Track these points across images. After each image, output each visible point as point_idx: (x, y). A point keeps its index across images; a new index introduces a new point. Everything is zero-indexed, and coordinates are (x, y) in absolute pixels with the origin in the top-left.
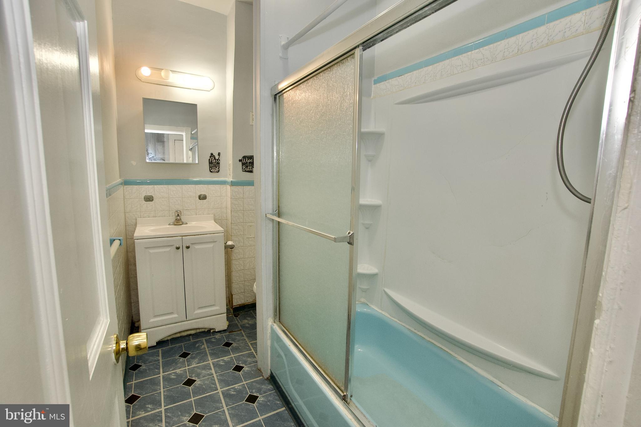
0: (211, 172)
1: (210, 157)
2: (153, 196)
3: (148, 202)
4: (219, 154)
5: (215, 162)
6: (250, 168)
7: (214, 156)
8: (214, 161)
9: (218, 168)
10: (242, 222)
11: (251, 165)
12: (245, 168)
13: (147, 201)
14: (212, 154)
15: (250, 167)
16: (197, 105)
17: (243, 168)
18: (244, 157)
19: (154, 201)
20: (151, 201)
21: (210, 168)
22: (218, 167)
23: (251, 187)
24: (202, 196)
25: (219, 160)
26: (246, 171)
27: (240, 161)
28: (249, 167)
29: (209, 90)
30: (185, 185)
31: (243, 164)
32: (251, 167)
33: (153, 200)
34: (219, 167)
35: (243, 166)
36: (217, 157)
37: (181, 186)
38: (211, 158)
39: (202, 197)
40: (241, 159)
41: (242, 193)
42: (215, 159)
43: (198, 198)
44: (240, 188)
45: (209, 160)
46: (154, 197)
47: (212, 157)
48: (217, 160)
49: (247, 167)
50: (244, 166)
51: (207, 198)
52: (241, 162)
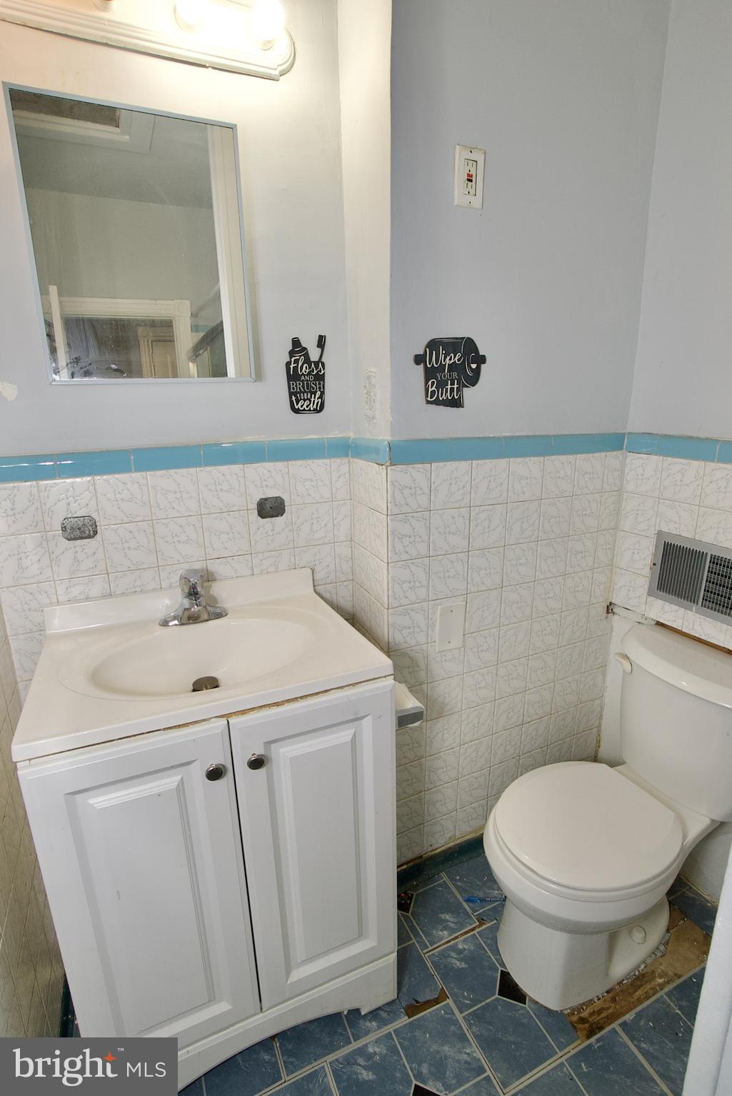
0: (296, 411)
1: (292, 353)
2: (95, 516)
3: (79, 542)
4: (321, 342)
5: (309, 374)
6: (452, 390)
7: (306, 349)
8: (305, 370)
9: (321, 397)
10: (424, 600)
11: (455, 374)
12: (434, 388)
13: (75, 539)
14: (296, 342)
15: (452, 384)
16: (238, 126)
17: (430, 390)
18: (433, 345)
19: (98, 536)
20: (89, 537)
21: (291, 398)
22: (318, 394)
23: (457, 463)
24: (268, 505)
25: (323, 365)
26: (437, 402)
27: (419, 359)
28: (449, 387)
29: (276, 73)
30: (208, 469)
31: (429, 374)
32: (456, 386)
33: (95, 533)
34: (323, 393)
35: (430, 383)
36: (314, 355)
37: (192, 470)
38: (293, 360)
39: (271, 508)
40: (422, 352)
41: (427, 491)
42: (307, 360)
43: (256, 512)
44: (417, 473)
45: (288, 364)
46: (97, 519)
47: (298, 352)
48: (316, 364)
49: (441, 385)
50: (433, 383)
51: (286, 508)
52: (422, 366)
